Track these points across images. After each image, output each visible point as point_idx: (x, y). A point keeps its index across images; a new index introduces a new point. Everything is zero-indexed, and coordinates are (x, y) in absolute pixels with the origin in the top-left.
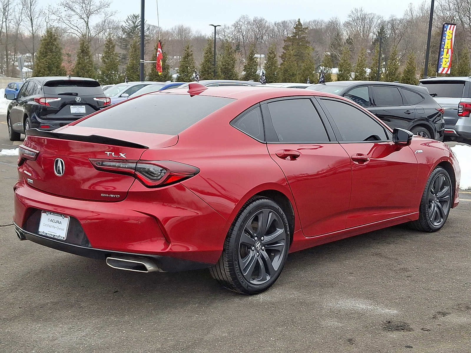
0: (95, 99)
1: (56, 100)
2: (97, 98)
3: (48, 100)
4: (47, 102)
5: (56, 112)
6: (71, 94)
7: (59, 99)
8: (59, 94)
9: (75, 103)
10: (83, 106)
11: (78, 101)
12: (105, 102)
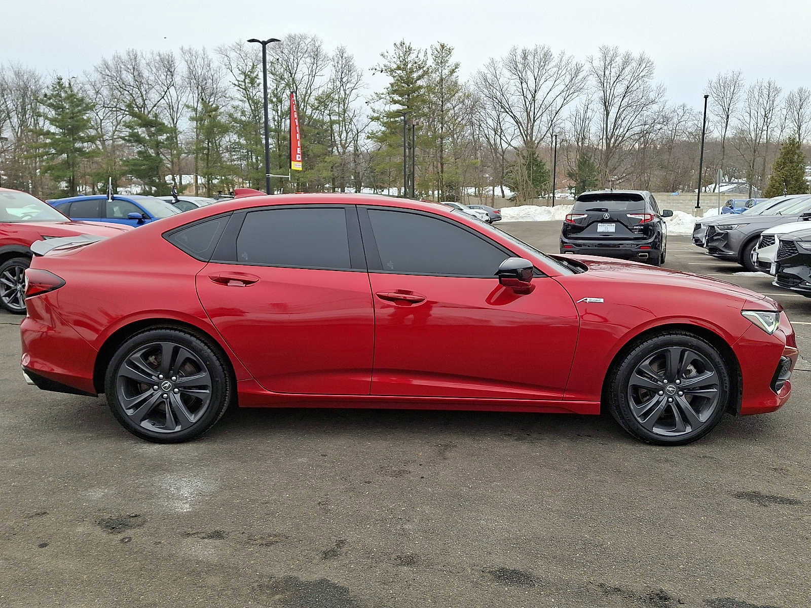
0: (629, 216)
1: (583, 216)
2: (631, 214)
3: (574, 217)
4: (573, 219)
5: (581, 229)
6: (600, 210)
7: (586, 216)
8: (587, 210)
9: (603, 221)
10: (613, 224)
11: (606, 217)
12: (643, 219)
